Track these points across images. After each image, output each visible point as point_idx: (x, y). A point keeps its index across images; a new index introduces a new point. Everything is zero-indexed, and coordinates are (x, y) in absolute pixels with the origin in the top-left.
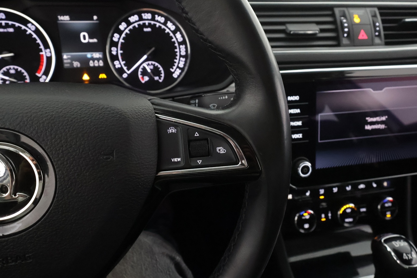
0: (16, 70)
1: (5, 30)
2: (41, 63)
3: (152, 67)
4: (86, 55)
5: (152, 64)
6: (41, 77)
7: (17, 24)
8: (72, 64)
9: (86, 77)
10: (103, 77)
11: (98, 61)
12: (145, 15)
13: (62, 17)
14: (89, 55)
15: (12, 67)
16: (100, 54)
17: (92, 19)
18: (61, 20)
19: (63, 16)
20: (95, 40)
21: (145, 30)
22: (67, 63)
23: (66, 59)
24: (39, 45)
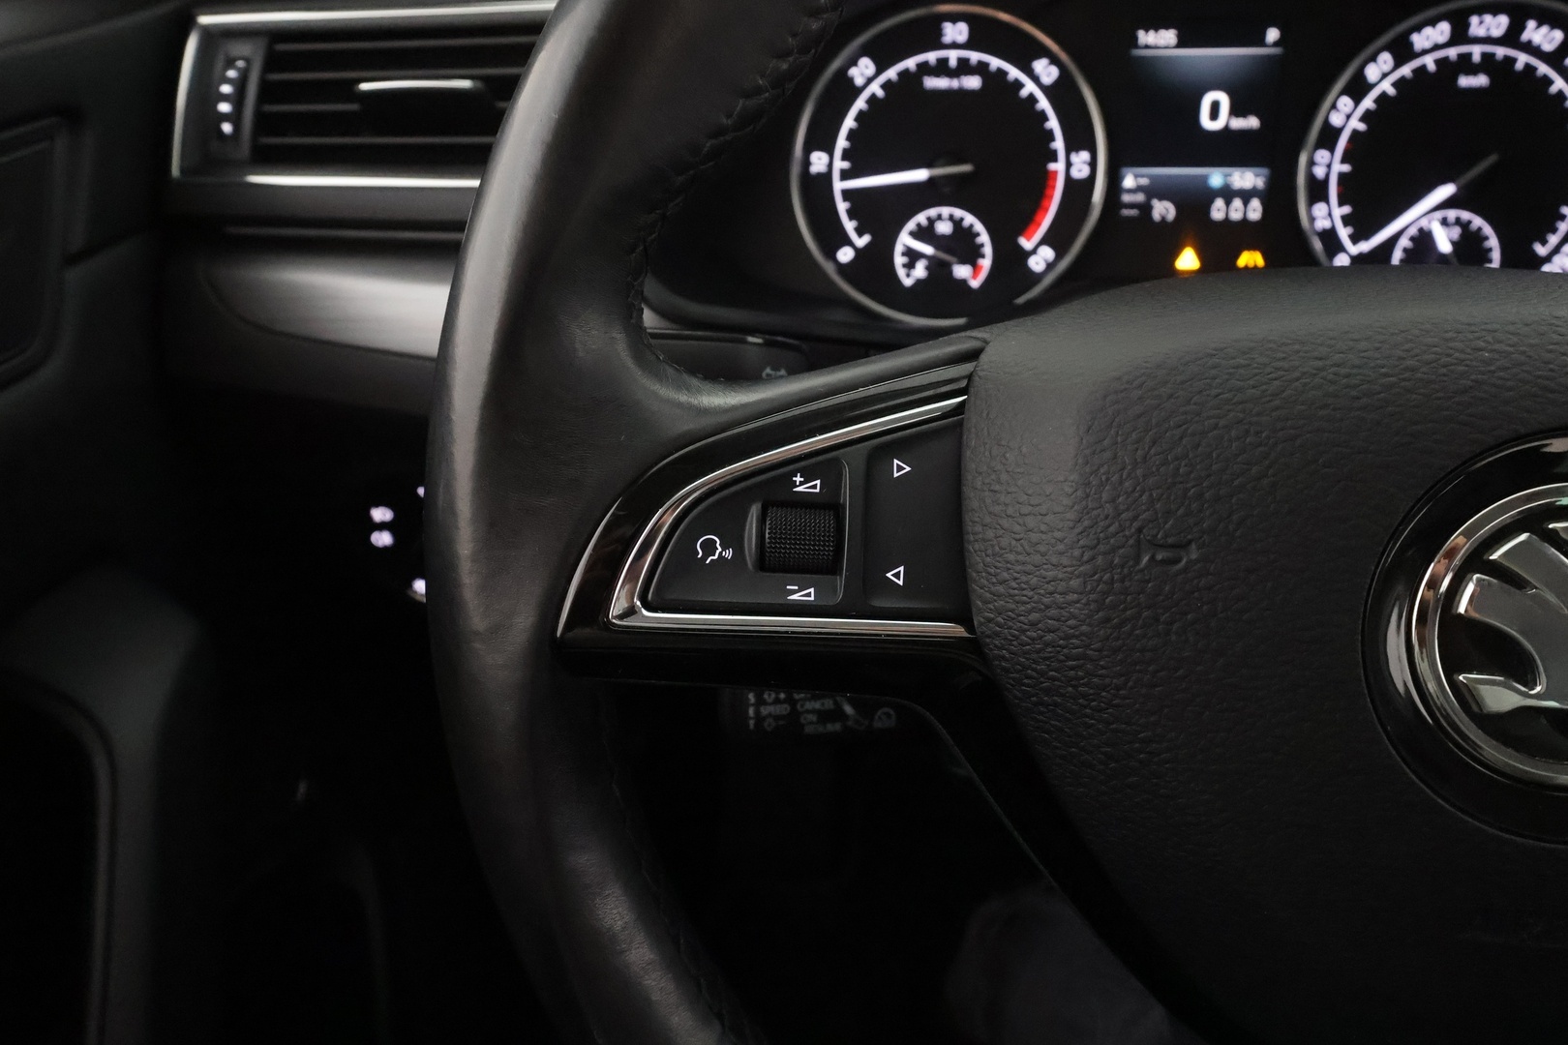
0: (957, 223)
1: (955, 83)
2: (1044, 203)
3: (1456, 232)
4: (1205, 178)
5: (1458, 222)
6: (1034, 251)
7: (995, 63)
8: (1145, 208)
9: (1188, 260)
10: (1251, 264)
11: (1246, 203)
12: (1481, 23)
13: (1152, 33)
14: (1216, 178)
15: (946, 211)
16: (1257, 175)
17: (1260, 41)
18: (1147, 47)
19: (1156, 30)
20: (1252, 122)
21: (1465, 81)
22: (1132, 206)
23: (1130, 191)
24: (1050, 136)
